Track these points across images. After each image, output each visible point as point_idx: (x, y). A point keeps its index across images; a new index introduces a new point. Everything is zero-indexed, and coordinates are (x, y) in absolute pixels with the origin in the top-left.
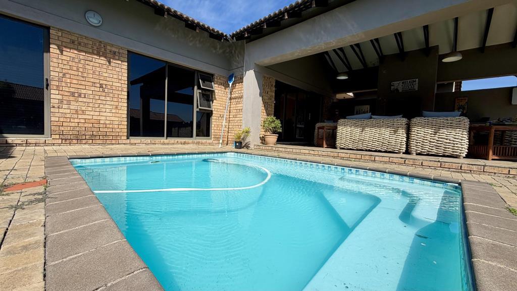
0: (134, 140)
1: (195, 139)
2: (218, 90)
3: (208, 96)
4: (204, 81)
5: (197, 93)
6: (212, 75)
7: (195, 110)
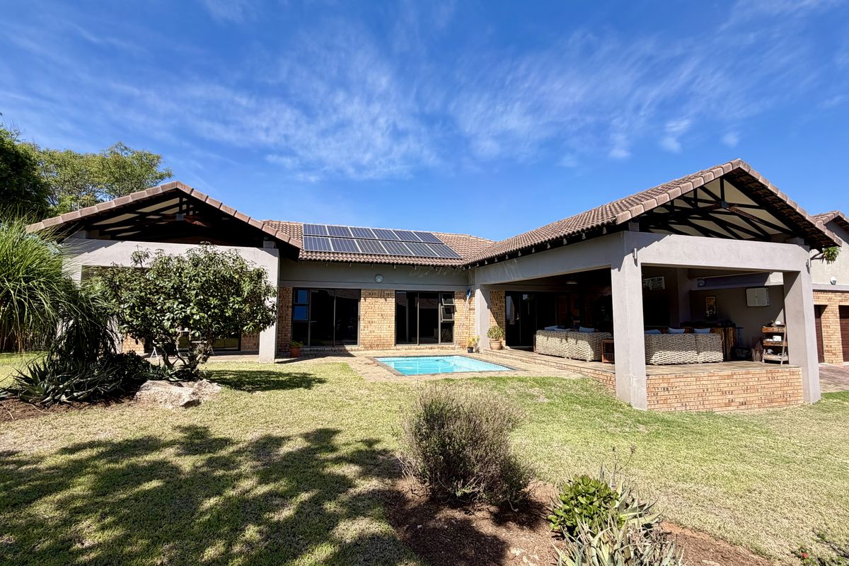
0: (399, 346)
1: (440, 345)
2: (458, 303)
3: (450, 311)
4: (445, 299)
5: (441, 309)
6: (453, 292)
7: (440, 322)
